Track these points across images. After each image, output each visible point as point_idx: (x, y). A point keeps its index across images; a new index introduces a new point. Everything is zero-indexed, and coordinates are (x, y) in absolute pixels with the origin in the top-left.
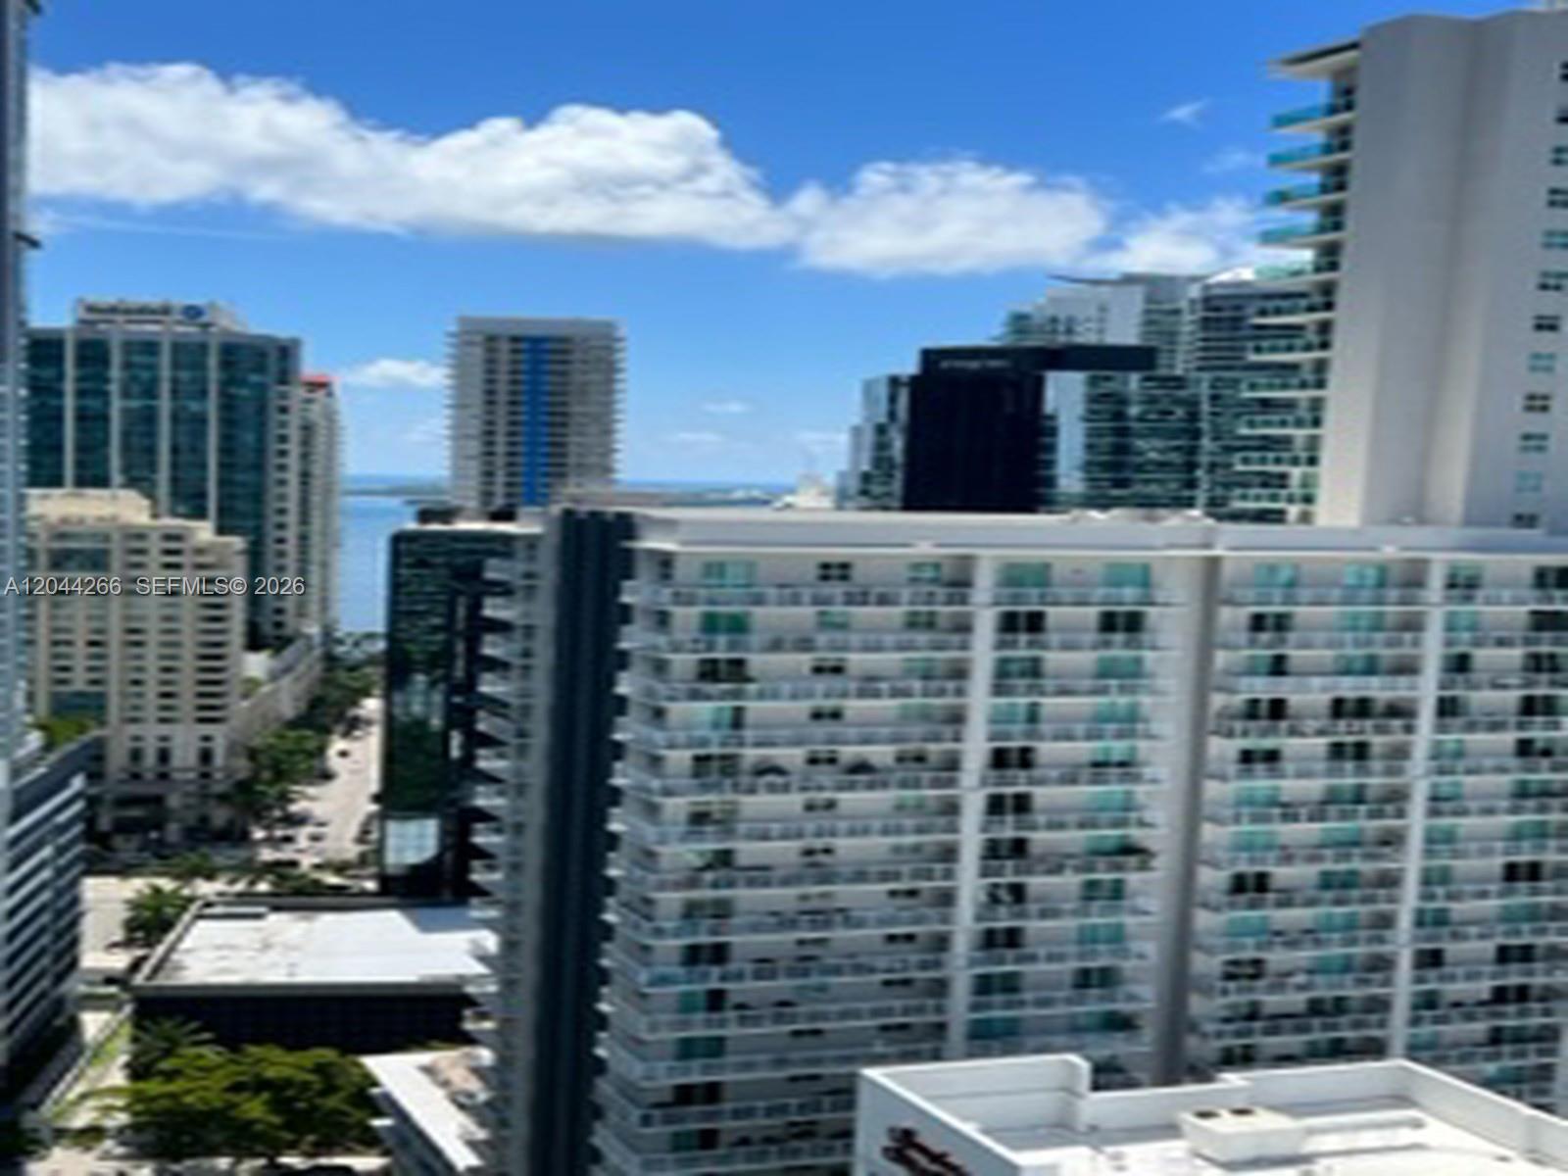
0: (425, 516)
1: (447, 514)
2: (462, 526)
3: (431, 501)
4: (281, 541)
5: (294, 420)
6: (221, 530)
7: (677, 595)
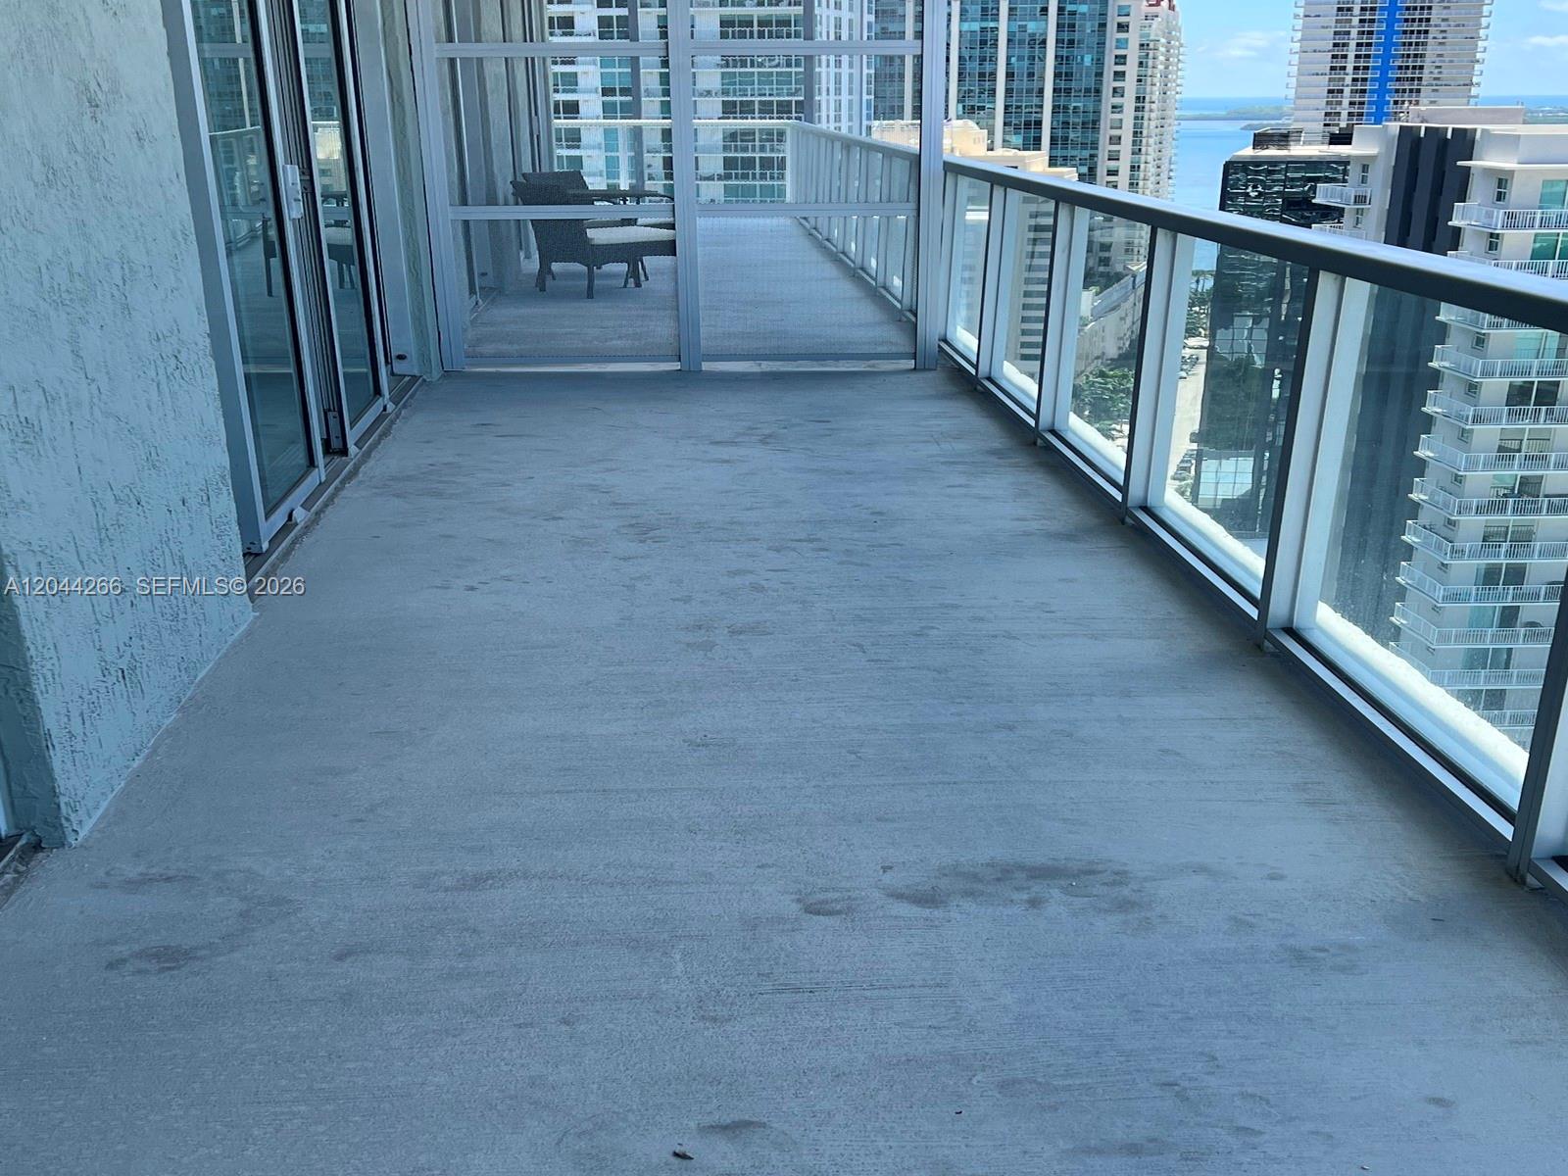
0: (1260, 141)
1: (1283, 139)
2: (1298, 150)
3: (1267, 126)
4: (1113, 173)
5: (1133, 38)
6: (1053, 162)
7: (1510, 216)
